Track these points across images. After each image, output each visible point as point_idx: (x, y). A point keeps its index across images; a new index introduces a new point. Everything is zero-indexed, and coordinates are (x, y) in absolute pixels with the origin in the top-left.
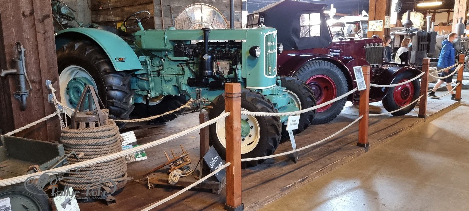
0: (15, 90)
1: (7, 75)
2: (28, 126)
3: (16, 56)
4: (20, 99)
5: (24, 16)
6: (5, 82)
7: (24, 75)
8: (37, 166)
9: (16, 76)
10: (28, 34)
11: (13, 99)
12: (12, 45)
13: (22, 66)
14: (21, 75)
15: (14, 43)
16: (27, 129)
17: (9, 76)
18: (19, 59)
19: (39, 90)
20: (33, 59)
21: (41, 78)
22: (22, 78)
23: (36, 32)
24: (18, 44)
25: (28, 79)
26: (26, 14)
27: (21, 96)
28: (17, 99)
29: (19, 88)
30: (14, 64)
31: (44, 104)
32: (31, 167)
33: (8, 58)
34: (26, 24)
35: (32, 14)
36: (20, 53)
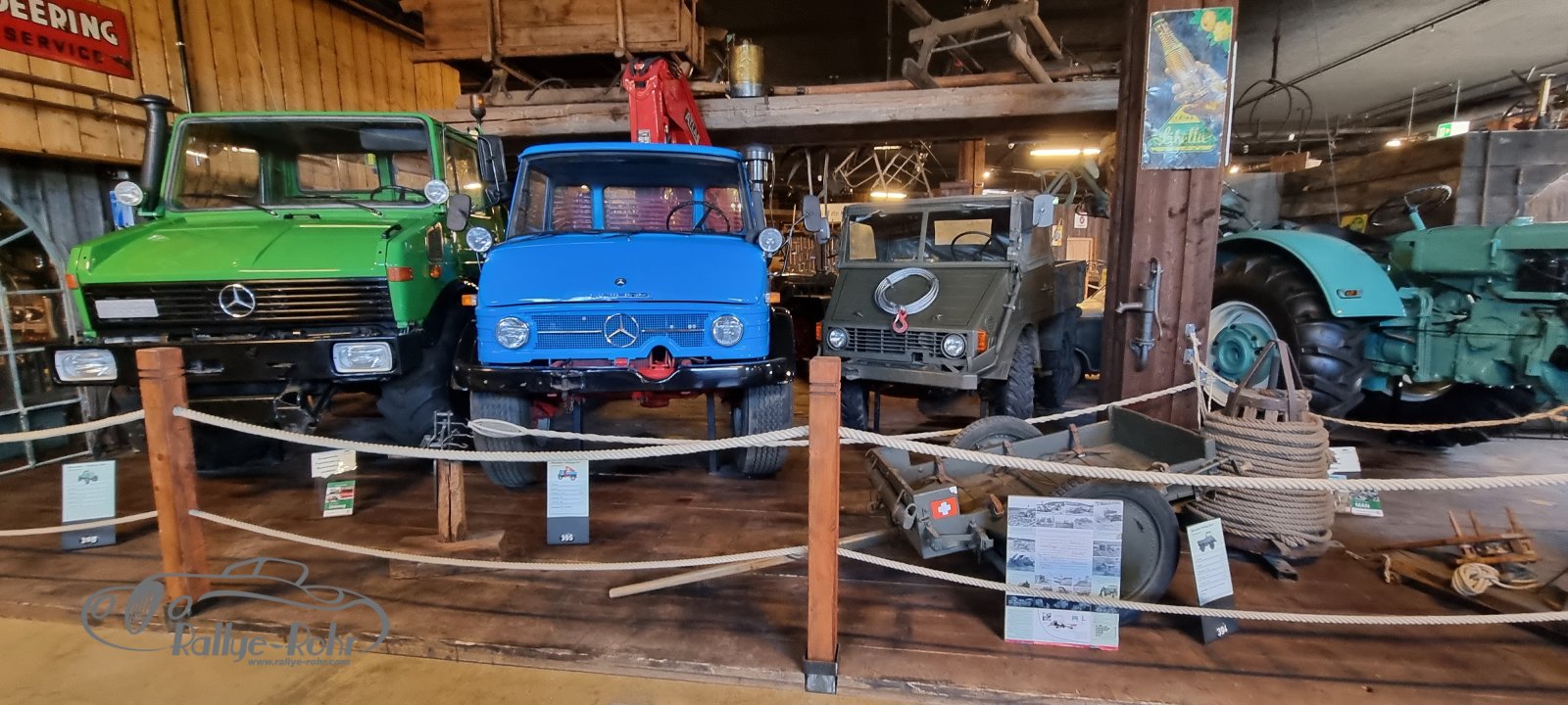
0: (1133, 336)
1: (1126, 311)
2: (1144, 398)
3: (1146, 281)
4: (1139, 353)
5: (1171, 215)
6: (1120, 322)
7: (1153, 312)
8: (1166, 465)
9: (1138, 314)
10: (1171, 244)
11: (1127, 352)
12: (1142, 264)
13: (1152, 297)
14: (1148, 312)
15: (1147, 260)
16: (1141, 403)
17: (1128, 313)
18: (1150, 286)
19: (1171, 340)
20: (1171, 287)
21: (1178, 321)
22: (1148, 318)
23: (1185, 241)
24: (1154, 261)
25: (1158, 321)
26: (1174, 212)
27: (1141, 348)
28: (1133, 351)
29: (1139, 333)
30: (1140, 294)
31: (1174, 365)
32: (1156, 463)
33: (1132, 284)
34: (1171, 227)
35: (1184, 210)
36: (1153, 276)
